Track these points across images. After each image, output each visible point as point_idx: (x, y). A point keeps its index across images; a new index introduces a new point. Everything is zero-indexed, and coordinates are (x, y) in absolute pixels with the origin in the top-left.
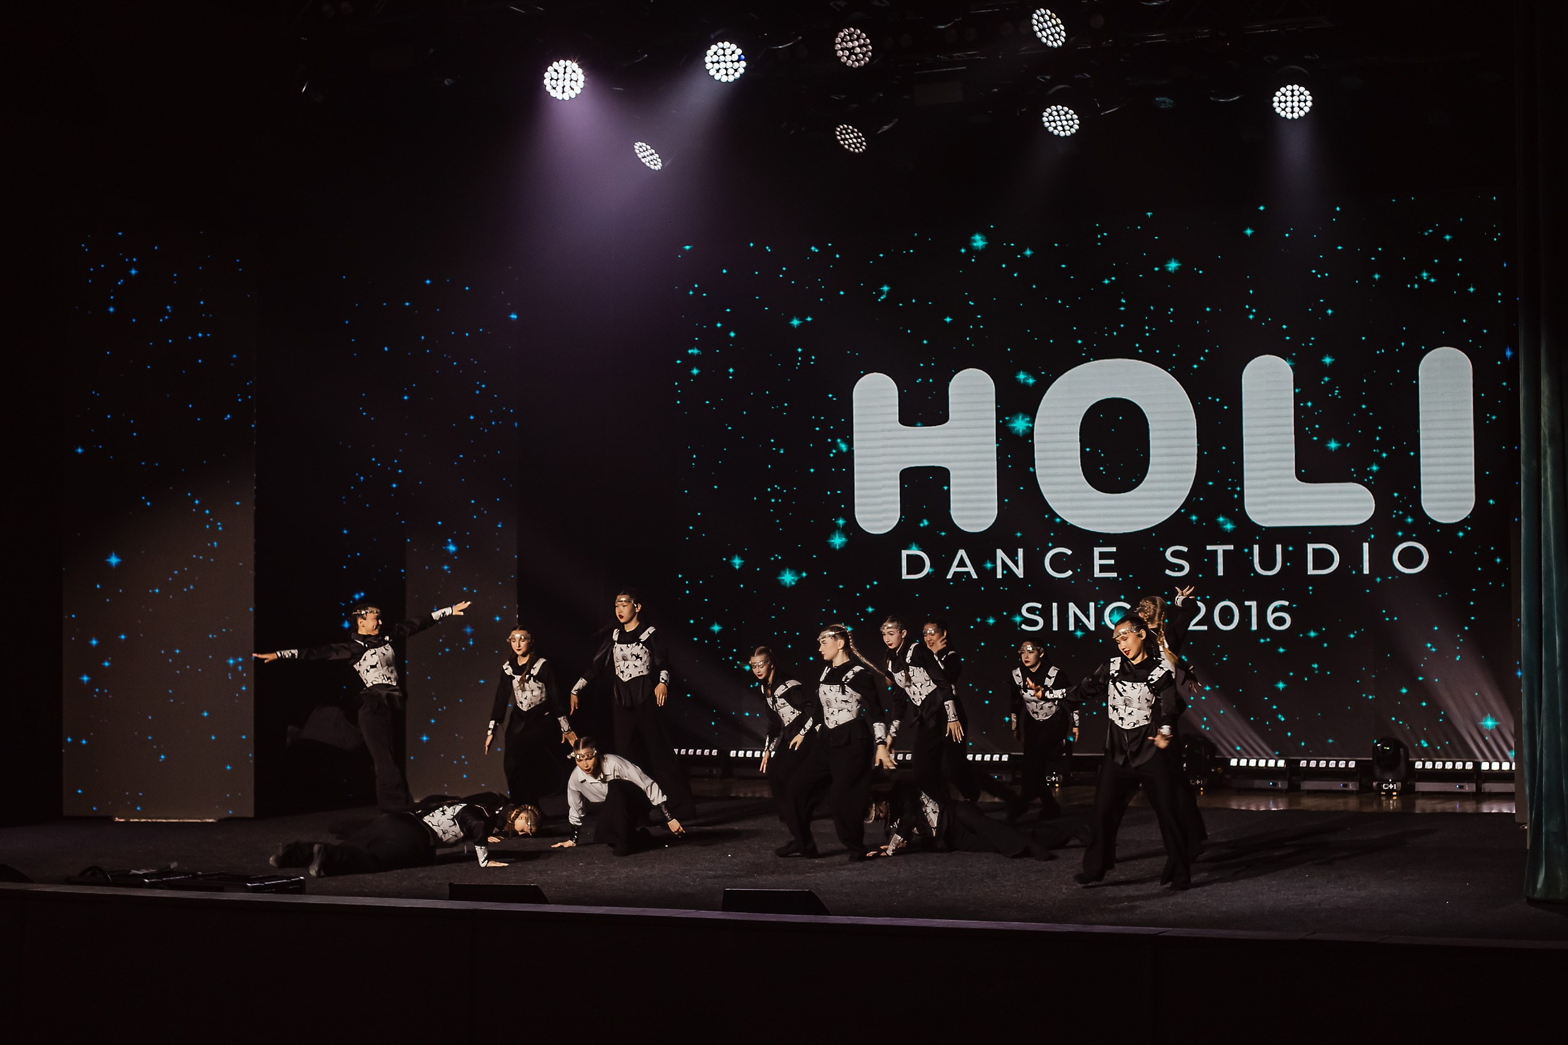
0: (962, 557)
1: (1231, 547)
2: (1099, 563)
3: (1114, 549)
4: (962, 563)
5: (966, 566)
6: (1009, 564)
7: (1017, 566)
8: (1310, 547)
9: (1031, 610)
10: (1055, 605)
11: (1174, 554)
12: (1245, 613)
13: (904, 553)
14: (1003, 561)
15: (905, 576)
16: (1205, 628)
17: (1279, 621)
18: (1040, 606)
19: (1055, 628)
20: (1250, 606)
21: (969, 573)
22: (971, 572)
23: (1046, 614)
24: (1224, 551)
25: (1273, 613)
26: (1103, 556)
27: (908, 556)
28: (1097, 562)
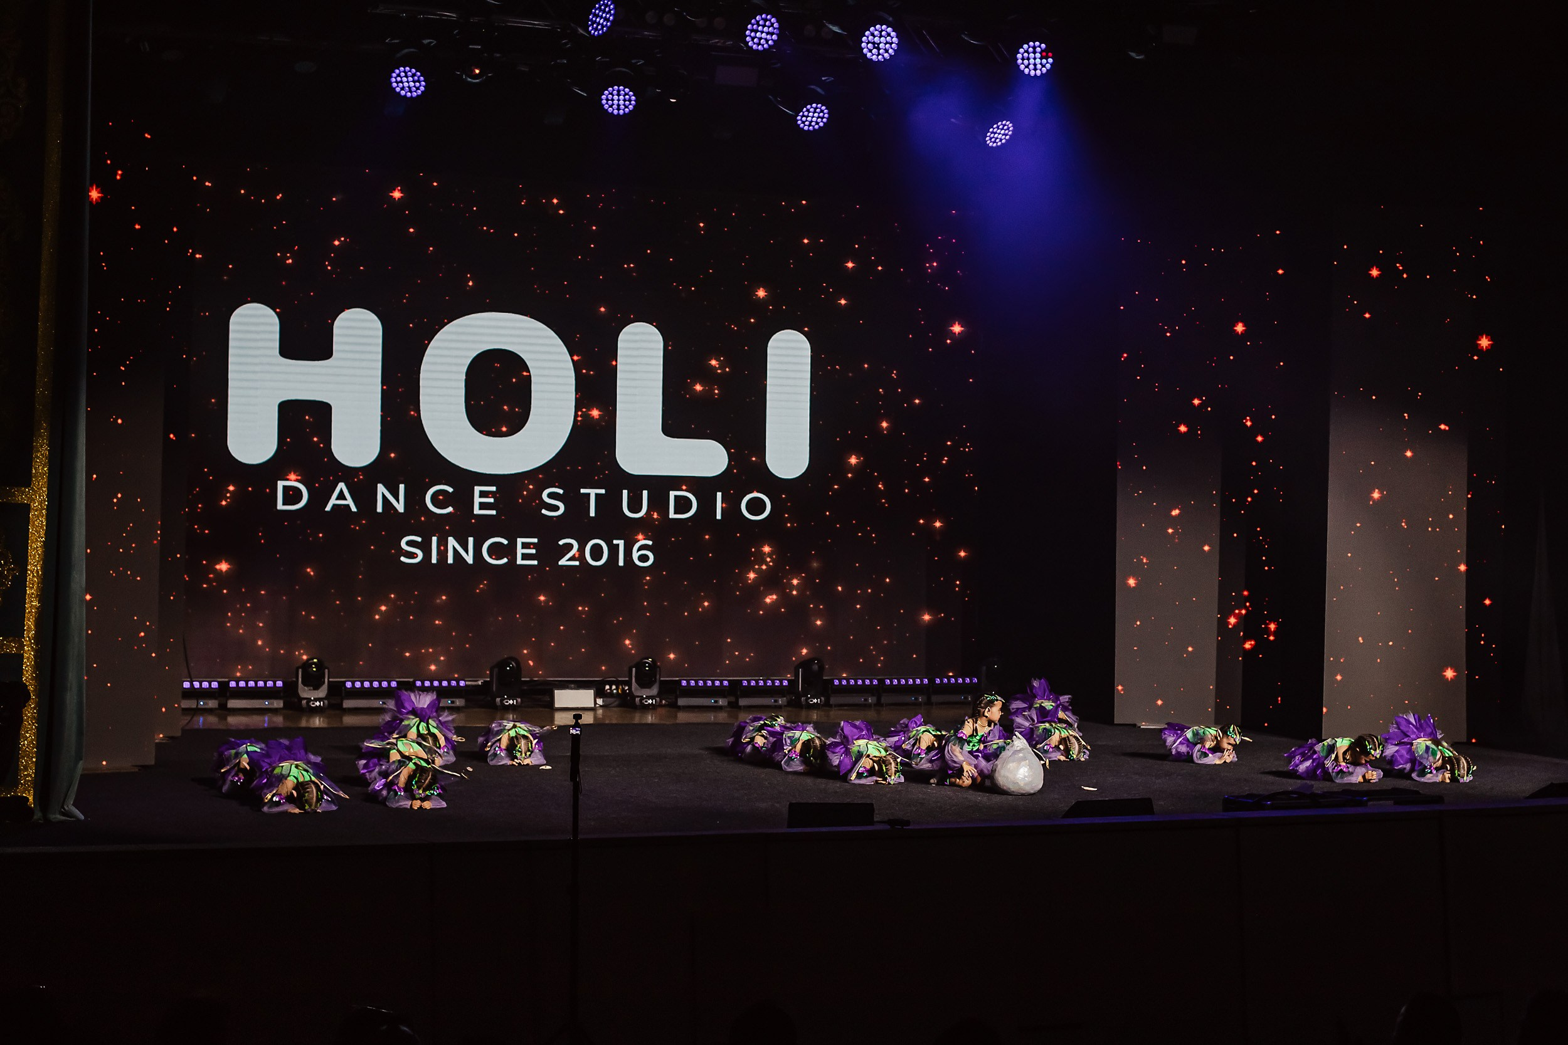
0: (341, 491)
1: (603, 491)
2: (480, 501)
3: (494, 489)
4: (341, 496)
5: (346, 500)
6: (389, 498)
7: (398, 501)
8: (672, 494)
9: (409, 543)
10: (434, 539)
11: (551, 496)
12: (614, 550)
13: (281, 484)
14: (384, 496)
15: (280, 506)
16: (577, 563)
17: (643, 558)
18: (419, 539)
19: (434, 561)
20: (618, 545)
21: (348, 506)
22: (351, 506)
23: (425, 547)
24: (597, 495)
25: (638, 551)
26: (483, 494)
27: (284, 487)
28: (477, 500)
